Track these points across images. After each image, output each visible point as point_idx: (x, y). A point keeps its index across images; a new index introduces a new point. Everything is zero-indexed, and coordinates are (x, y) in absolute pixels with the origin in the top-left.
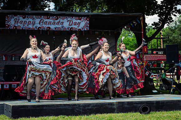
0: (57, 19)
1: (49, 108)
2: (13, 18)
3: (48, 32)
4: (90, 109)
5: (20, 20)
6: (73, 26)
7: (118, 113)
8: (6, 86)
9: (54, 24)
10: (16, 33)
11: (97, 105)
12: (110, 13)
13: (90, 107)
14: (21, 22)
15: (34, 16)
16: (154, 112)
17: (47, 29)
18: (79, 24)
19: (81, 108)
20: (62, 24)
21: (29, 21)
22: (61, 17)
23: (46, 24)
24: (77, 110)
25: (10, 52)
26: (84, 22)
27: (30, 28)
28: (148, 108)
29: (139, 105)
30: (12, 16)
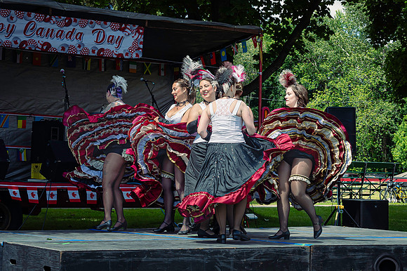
4: (253, 264)
6: (105, 46)
9: (60, 36)
11: (267, 253)
13: (252, 259)
15: (13, 12)
17: (42, 47)
18: (120, 42)
19: (232, 260)
20: (80, 38)
22: (78, 20)
23: (41, 34)
24: (222, 264)
26: (131, 36)
28: (396, 263)
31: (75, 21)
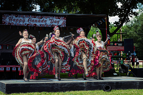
0: (41, 18)
1: (34, 86)
2: (8, 16)
3: (35, 28)
4: (66, 87)
5: (13, 19)
6: (54, 24)
7: (87, 90)
8: (2, 69)
9: (39, 22)
10: (10, 28)
11: (71, 84)
12: (82, 14)
13: (66, 86)
14: (14, 20)
15: (24, 16)
16: (115, 90)
17: (34, 25)
18: (58, 22)
19: (59, 86)
20: (46, 22)
21: (20, 19)
22: (45, 17)
23: (33, 21)
24: (56, 87)
25: (6, 42)
26: (62, 20)
27: (21, 25)
28: (110, 87)
29: (103, 85)
30: (7, 15)
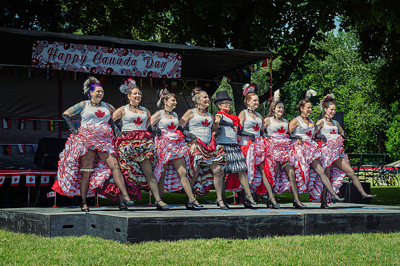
0: (125, 54)
1: (192, 223)
2: (47, 46)
6: (153, 69)
8: (45, 180)
9: (120, 63)
11: (273, 219)
13: (262, 223)
14: (61, 56)
15: (85, 46)
17: (107, 72)
18: (164, 66)
20: (134, 64)
21: (75, 55)
22: (133, 51)
23: (106, 61)
24: (241, 227)
26: (172, 62)
27: (76, 69)
30: (45, 43)
31: (131, 51)
